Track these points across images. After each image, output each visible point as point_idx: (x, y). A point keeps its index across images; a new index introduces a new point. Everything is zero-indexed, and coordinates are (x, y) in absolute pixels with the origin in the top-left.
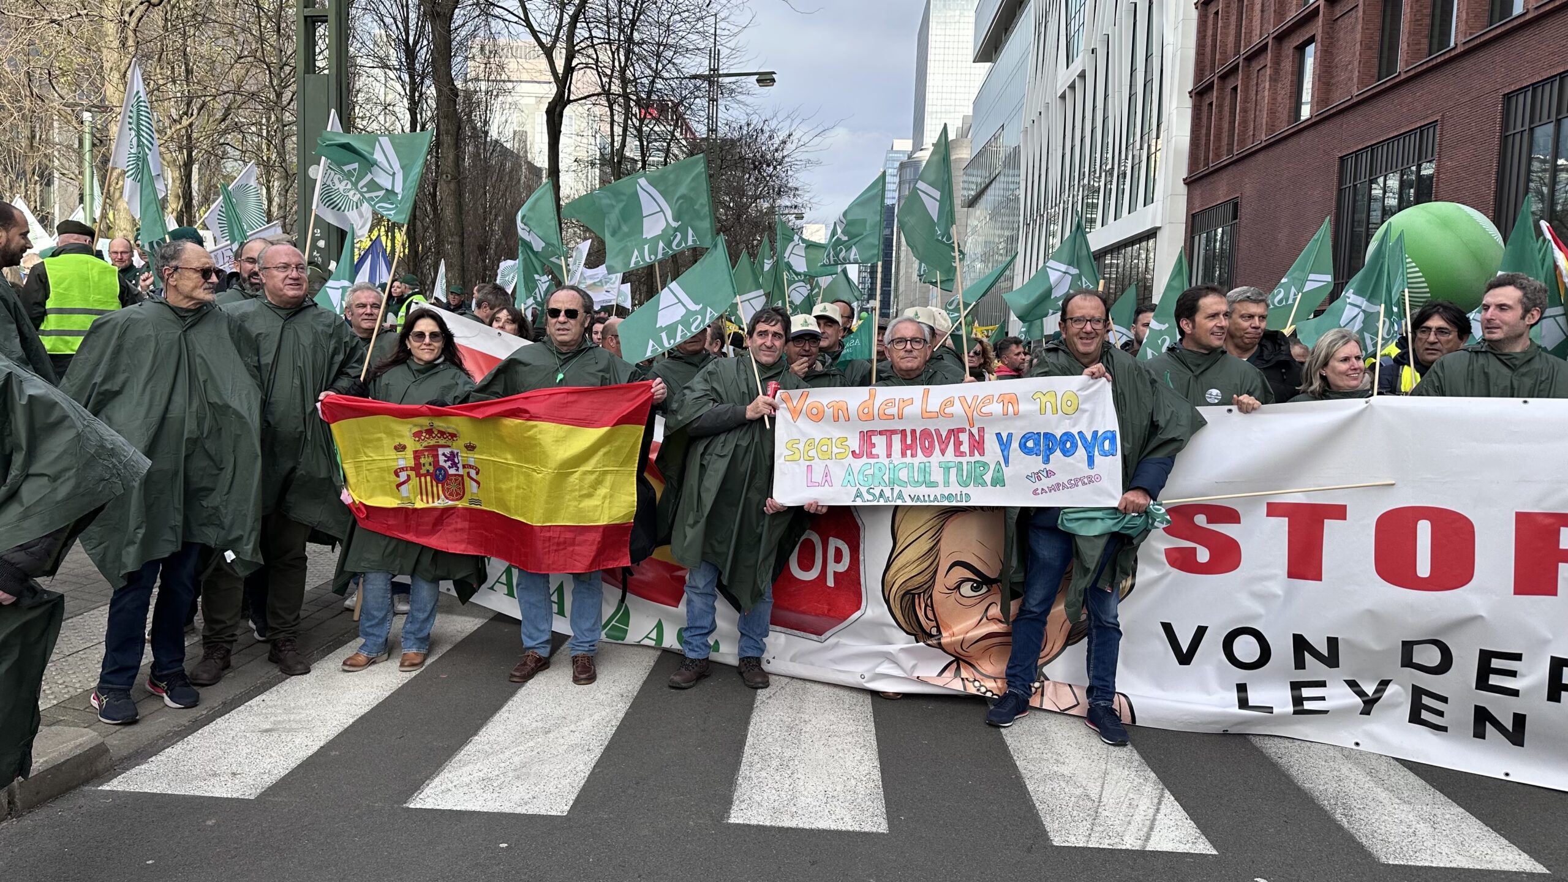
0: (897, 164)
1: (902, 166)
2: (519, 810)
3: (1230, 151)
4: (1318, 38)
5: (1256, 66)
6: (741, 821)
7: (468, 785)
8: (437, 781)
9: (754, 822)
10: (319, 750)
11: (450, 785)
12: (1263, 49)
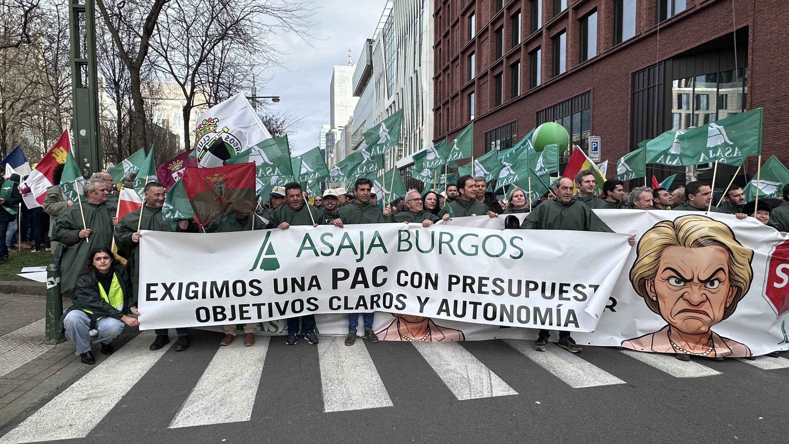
0: (325, 134)
1: (327, 134)
2: (226, 421)
3: (448, 130)
4: (476, 91)
5: (455, 101)
6: (330, 411)
7: (198, 412)
8: (182, 413)
9: (336, 410)
10: (116, 406)
11: (189, 414)
12: (457, 95)
